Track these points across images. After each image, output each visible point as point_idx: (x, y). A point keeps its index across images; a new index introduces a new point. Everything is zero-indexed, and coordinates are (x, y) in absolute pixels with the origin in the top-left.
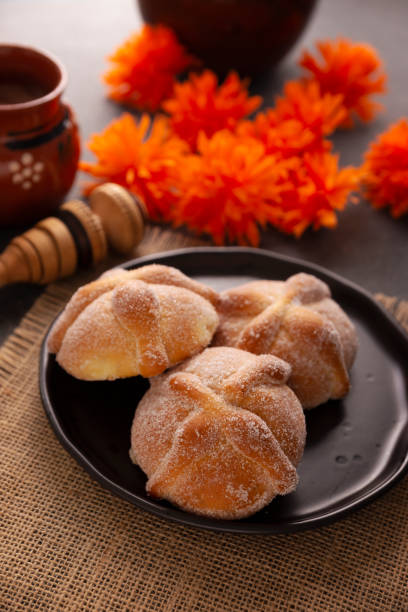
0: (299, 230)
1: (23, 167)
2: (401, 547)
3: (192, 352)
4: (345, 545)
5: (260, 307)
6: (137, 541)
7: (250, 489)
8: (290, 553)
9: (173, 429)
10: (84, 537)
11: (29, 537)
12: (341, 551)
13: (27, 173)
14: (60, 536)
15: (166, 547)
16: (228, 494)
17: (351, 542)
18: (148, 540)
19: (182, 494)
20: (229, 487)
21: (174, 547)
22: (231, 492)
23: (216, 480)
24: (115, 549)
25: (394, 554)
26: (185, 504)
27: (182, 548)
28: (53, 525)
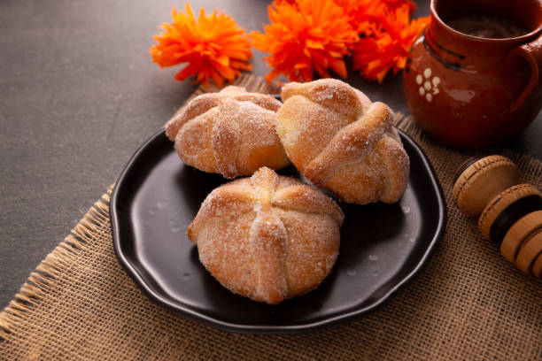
8: (335, 349)
10: (164, 332)
11: (120, 330)
12: (380, 348)
14: (145, 330)
15: (231, 342)
24: (188, 342)
25: (428, 351)
28: (140, 322)
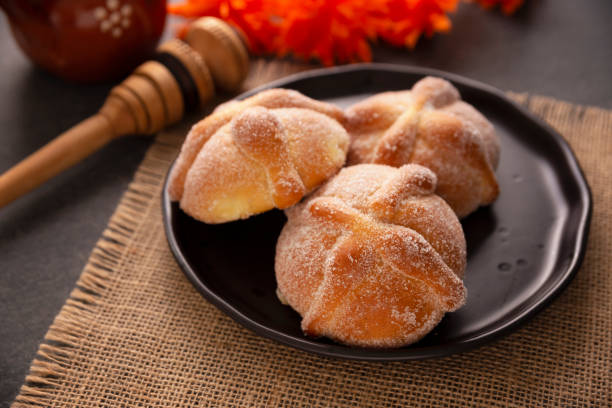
0: (411, 40)
1: (109, 12)
2: (586, 349)
3: (328, 175)
4: (525, 355)
5: (391, 118)
6: (301, 386)
7: (417, 311)
9: (323, 259)
13: (115, 18)
16: (394, 319)
17: (532, 351)
18: (313, 383)
19: (343, 326)
20: (394, 311)
21: (342, 386)
22: (397, 316)
23: (378, 306)
26: (348, 337)
27: (351, 385)
